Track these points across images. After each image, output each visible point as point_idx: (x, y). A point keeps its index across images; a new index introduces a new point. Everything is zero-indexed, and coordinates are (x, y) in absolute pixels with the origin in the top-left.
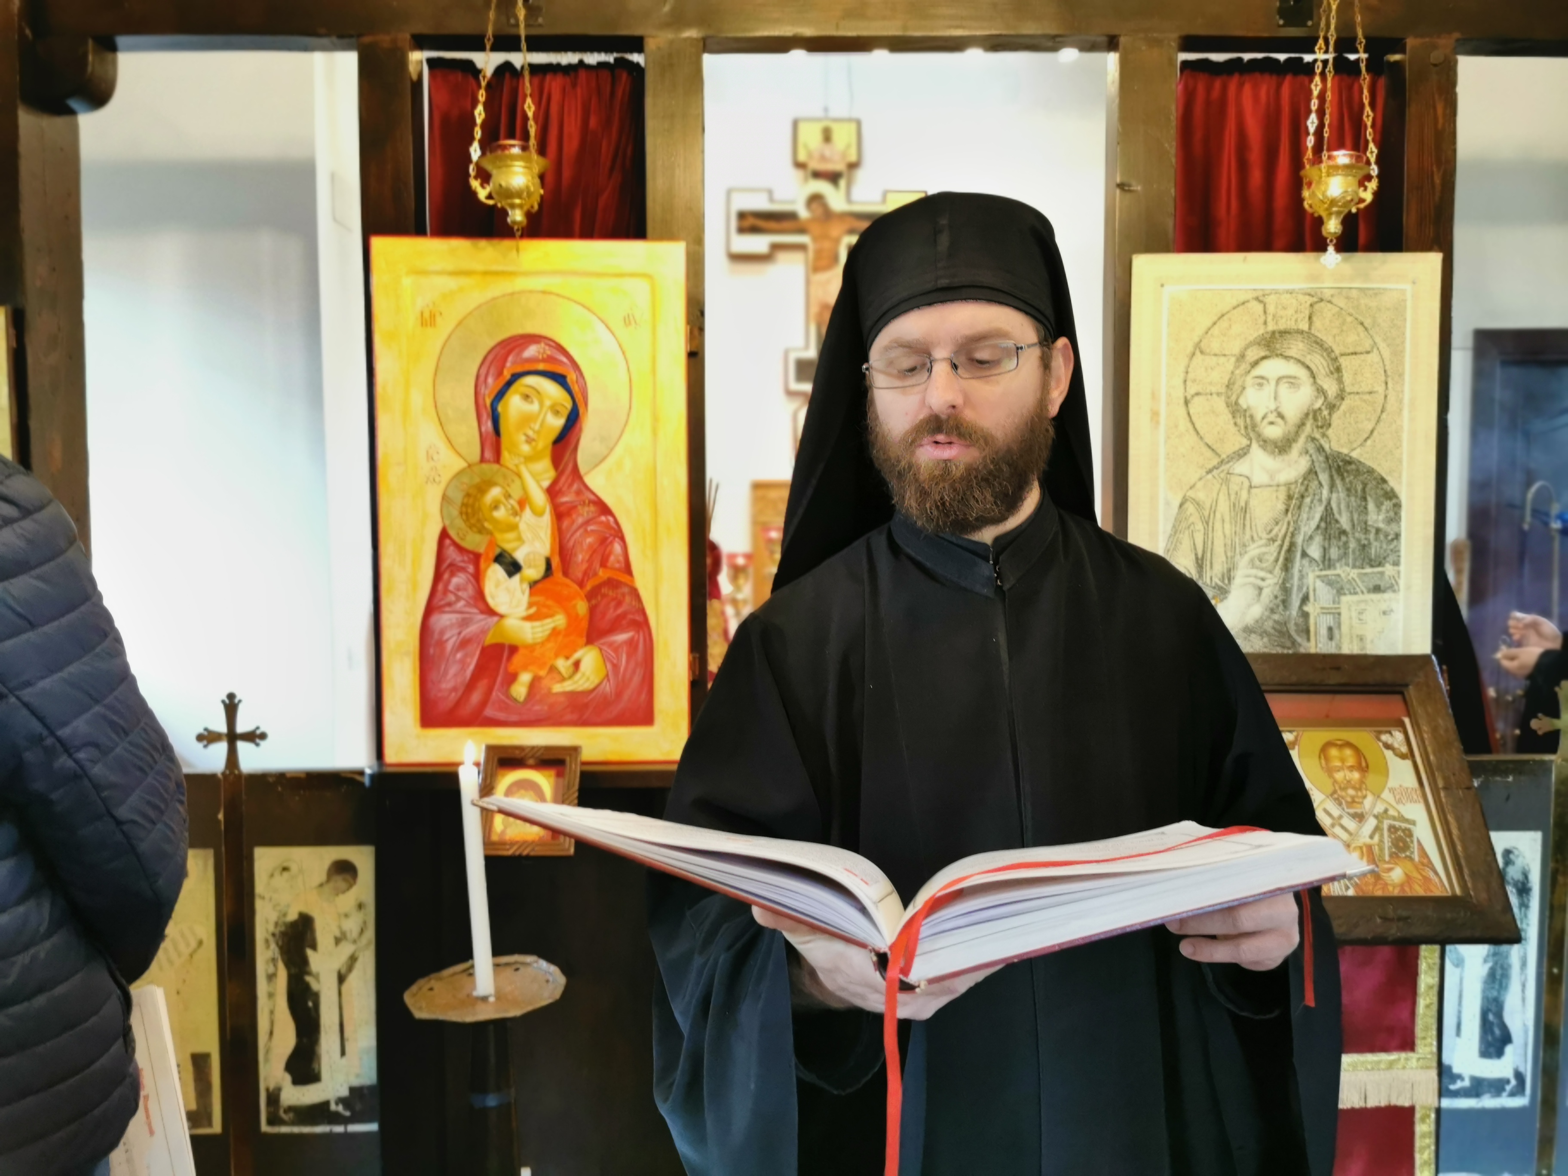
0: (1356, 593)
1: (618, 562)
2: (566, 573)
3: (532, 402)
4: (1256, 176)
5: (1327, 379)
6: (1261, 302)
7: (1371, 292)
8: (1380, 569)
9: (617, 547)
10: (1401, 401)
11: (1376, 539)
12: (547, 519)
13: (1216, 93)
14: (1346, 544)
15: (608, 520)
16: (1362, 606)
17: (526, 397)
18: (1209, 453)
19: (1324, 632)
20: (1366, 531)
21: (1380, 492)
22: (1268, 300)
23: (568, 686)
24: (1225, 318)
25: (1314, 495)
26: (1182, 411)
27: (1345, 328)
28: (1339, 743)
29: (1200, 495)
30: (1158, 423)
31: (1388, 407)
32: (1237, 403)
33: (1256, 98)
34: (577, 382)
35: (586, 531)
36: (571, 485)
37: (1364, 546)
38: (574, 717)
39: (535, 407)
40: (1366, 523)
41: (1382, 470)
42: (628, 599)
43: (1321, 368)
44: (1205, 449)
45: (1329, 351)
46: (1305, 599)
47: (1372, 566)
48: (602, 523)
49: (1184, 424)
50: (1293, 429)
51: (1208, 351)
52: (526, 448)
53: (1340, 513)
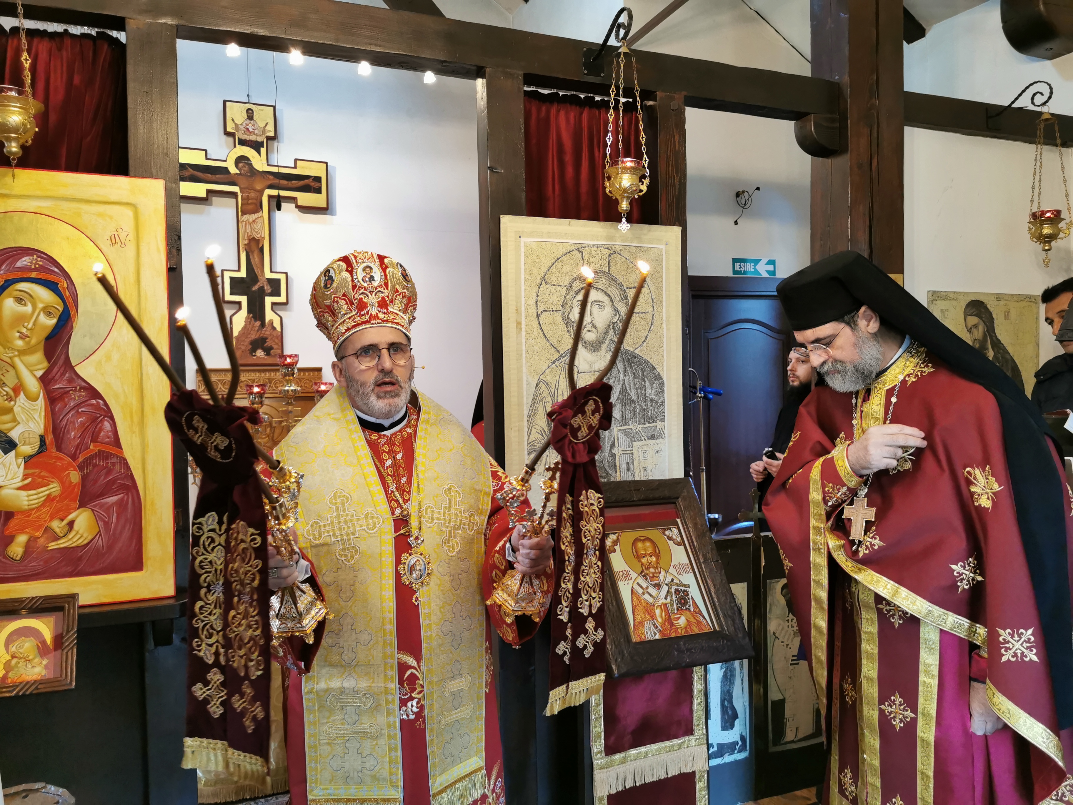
0: (641, 440)
1: (108, 437)
2: (59, 449)
3: (25, 305)
4: (570, 171)
5: (620, 303)
6: (580, 251)
7: (643, 249)
8: (654, 424)
9: (107, 425)
10: (662, 319)
11: (651, 406)
12: (41, 402)
13: (543, 114)
14: (634, 408)
15: (98, 402)
16: (645, 448)
17: (19, 300)
18: (553, 351)
19: (624, 466)
20: (645, 400)
21: (652, 376)
22: (584, 251)
23: (63, 543)
24: (559, 261)
25: (615, 377)
26: (535, 322)
27: (629, 271)
28: (642, 538)
29: (549, 378)
30: (521, 329)
31: (655, 321)
32: (568, 317)
33: (567, 119)
34: (67, 288)
35: (78, 411)
36: (63, 374)
37: (645, 409)
38: (69, 569)
39: (28, 308)
40: (645, 395)
41: (653, 362)
42: (117, 467)
43: (616, 296)
44: (550, 347)
45: (621, 285)
46: (613, 445)
47: (649, 423)
48: (93, 405)
49: (537, 331)
50: (602, 335)
51: (550, 282)
52: (20, 343)
53: (630, 390)
